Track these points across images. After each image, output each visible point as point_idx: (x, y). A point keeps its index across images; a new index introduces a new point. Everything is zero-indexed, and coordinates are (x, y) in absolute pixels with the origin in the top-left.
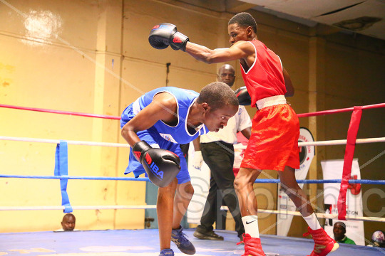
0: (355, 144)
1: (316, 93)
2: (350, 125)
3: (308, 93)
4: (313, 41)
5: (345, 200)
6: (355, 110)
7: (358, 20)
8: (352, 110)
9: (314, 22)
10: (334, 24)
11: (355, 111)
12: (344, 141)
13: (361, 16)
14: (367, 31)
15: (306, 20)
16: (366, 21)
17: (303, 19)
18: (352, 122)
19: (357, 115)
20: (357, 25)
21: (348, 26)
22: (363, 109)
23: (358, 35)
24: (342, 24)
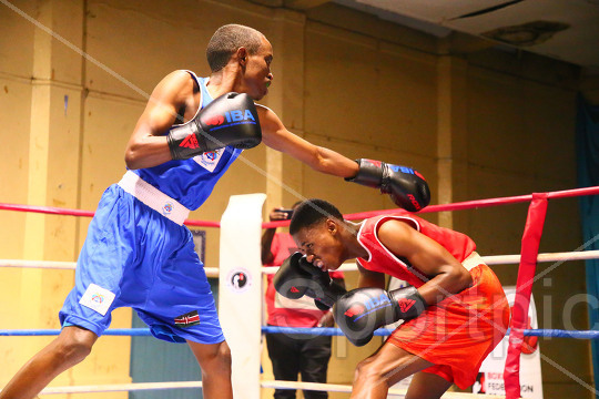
0: (536, 263)
1: (450, 161)
2: (527, 228)
3: (436, 160)
4: (445, 64)
5: (518, 368)
6: (534, 199)
7: (527, 27)
8: (530, 200)
9: (448, 29)
10: (482, 34)
11: (535, 201)
12: (516, 258)
13: (532, 19)
14: (543, 47)
15: (431, 24)
16: (541, 29)
17: (426, 23)
18: (528, 222)
19: (539, 208)
20: (524, 36)
21: (507, 37)
22: (549, 199)
23: (525, 53)
24: (498, 34)
